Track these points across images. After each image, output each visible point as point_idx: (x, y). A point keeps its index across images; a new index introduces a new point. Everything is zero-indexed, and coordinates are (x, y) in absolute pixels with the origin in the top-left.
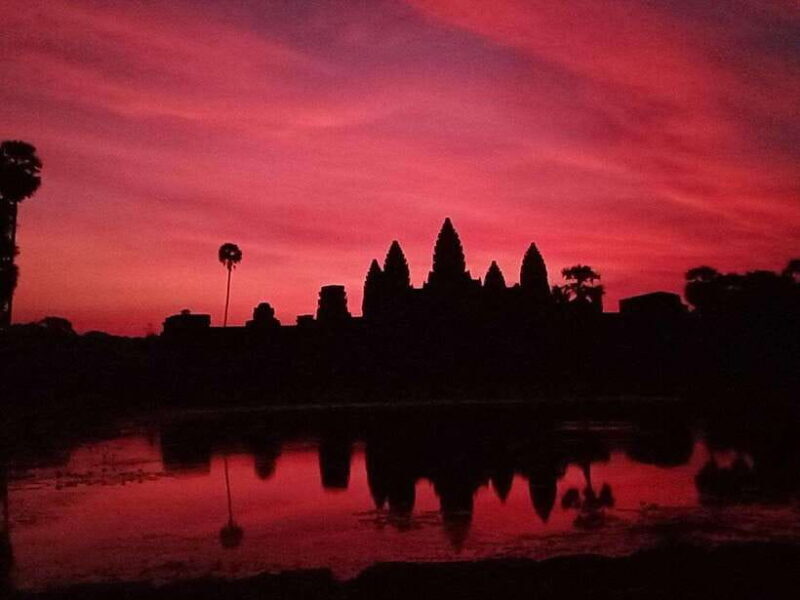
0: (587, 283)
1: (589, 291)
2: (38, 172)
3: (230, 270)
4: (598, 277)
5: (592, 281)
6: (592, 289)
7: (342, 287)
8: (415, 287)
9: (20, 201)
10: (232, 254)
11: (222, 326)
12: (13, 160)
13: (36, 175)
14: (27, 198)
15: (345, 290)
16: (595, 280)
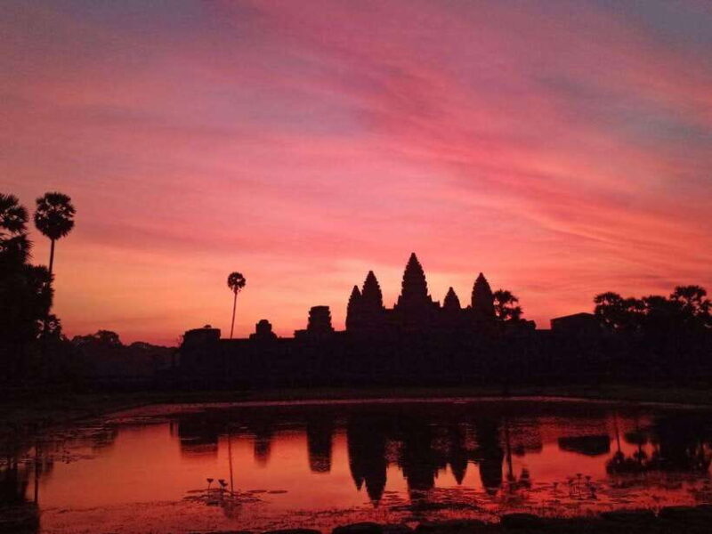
0: (508, 305)
1: (509, 311)
2: (72, 216)
3: (236, 293)
4: (516, 300)
5: (511, 303)
6: (512, 309)
7: (327, 308)
8: (387, 307)
9: (57, 239)
10: (238, 280)
11: (229, 337)
12: (53, 208)
13: (70, 219)
14: (62, 237)
15: (330, 310)
16: (514, 303)
